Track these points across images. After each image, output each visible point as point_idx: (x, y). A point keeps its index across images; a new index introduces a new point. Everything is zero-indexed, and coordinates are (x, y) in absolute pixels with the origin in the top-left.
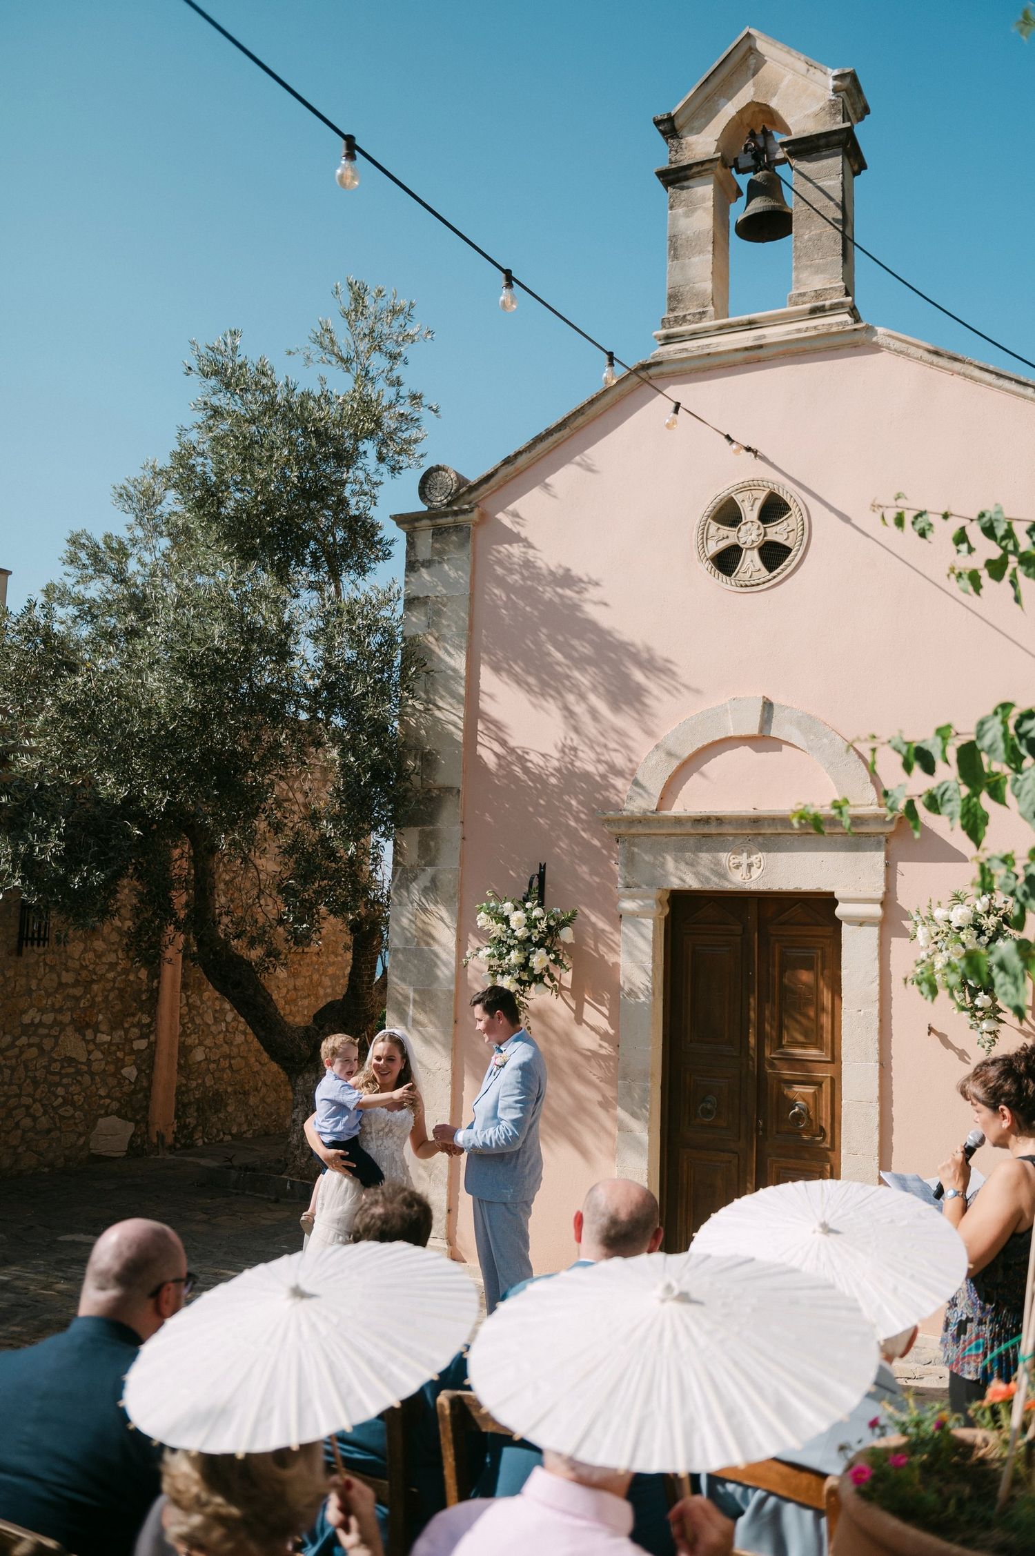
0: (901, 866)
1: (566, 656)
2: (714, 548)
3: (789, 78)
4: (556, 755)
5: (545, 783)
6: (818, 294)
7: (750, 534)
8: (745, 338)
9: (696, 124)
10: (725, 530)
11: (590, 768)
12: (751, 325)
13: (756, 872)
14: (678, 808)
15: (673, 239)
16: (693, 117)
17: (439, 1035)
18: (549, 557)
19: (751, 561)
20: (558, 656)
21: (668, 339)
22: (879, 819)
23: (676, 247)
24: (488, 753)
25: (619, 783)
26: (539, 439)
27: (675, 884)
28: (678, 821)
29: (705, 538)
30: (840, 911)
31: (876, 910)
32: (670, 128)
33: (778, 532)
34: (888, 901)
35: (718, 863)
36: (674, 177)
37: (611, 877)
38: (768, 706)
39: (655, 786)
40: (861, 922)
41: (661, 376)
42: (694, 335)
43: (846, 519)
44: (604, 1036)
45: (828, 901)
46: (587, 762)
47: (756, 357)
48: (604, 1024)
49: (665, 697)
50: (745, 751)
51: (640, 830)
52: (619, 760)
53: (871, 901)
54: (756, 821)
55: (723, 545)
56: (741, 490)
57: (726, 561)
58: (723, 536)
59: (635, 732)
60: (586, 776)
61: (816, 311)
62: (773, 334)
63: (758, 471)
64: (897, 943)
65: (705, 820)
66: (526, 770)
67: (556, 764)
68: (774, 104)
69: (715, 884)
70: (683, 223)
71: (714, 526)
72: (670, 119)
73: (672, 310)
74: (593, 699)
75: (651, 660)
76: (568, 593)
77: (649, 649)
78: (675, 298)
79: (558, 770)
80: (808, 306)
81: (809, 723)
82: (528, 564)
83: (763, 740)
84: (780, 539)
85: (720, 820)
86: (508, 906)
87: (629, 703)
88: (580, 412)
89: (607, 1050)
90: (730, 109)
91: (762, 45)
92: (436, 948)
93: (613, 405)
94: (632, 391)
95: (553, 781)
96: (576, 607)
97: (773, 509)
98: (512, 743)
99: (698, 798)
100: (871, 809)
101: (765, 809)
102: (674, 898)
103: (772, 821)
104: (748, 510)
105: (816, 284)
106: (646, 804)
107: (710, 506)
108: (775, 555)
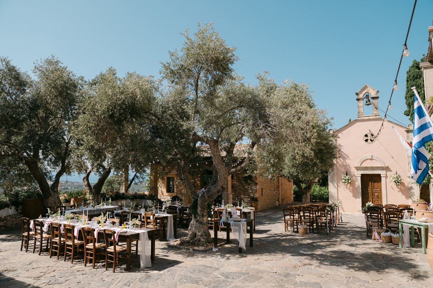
0: (387, 172)
2: (365, 139)
3: (371, 90)
6: (376, 114)
7: (369, 138)
8: (368, 118)
12: (368, 116)
13: (372, 172)
14: (362, 166)
15: (358, 106)
16: (360, 93)
17: (335, 189)
19: (369, 141)
21: (358, 117)
22: (385, 167)
23: (359, 107)
28: (363, 167)
29: (364, 138)
30: (381, 176)
31: (385, 176)
32: (357, 94)
33: (372, 138)
34: (386, 175)
36: (358, 100)
38: (372, 156)
40: (384, 177)
41: (357, 121)
42: (362, 117)
45: (380, 175)
50: (370, 160)
54: (372, 167)
56: (368, 133)
57: (367, 141)
58: (366, 138)
61: (375, 116)
62: (371, 118)
63: (370, 132)
64: (387, 179)
65: (366, 167)
68: (369, 92)
69: (367, 173)
70: (359, 104)
71: (365, 137)
78: (359, 113)
81: (377, 157)
83: (372, 159)
85: (368, 167)
86: (346, 176)
90: (364, 92)
91: (368, 86)
97: (372, 136)
99: (365, 165)
100: (384, 166)
101: (373, 166)
102: (362, 175)
103: (374, 167)
104: (369, 135)
105: (375, 112)
106: (359, 165)
107: (364, 135)
108: (372, 140)
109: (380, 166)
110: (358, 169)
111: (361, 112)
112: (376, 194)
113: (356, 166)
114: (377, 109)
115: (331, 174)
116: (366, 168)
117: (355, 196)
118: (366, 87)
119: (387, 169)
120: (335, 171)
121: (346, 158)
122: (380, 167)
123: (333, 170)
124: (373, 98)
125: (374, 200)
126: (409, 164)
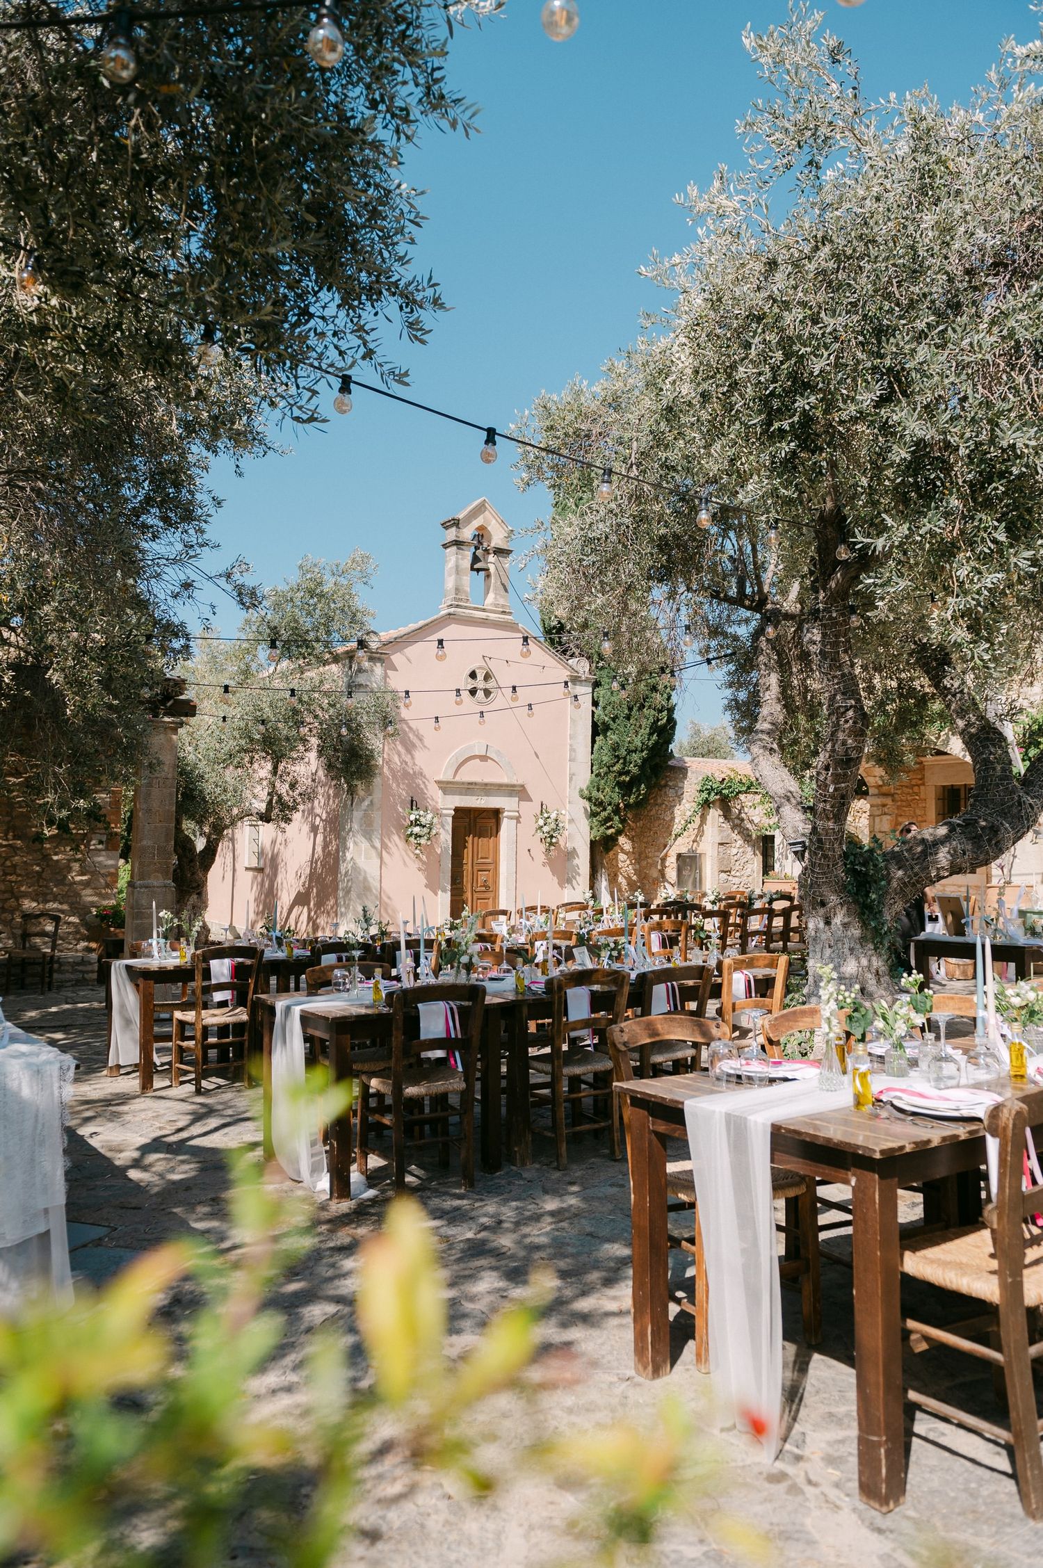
0: (521, 803)
2: (470, 687)
3: (493, 522)
6: (503, 606)
7: (480, 683)
8: (483, 615)
9: (465, 524)
10: (473, 682)
12: (485, 610)
13: (482, 802)
14: (458, 779)
16: (464, 521)
17: (375, 864)
19: (480, 694)
21: (457, 606)
22: (516, 786)
27: (457, 805)
28: (461, 783)
29: (467, 682)
30: (502, 814)
31: (514, 814)
33: (489, 686)
34: (516, 812)
35: (472, 798)
38: (487, 746)
39: (452, 770)
40: (508, 817)
41: (453, 619)
42: (466, 608)
45: (499, 811)
47: (484, 623)
50: (478, 760)
51: (450, 785)
54: (486, 784)
55: (472, 686)
56: (480, 668)
57: (474, 692)
58: (472, 684)
61: (503, 612)
62: (493, 616)
63: (483, 663)
64: (518, 825)
68: (489, 528)
69: (470, 805)
71: (470, 679)
72: (459, 519)
73: (456, 594)
80: (501, 610)
81: (498, 753)
83: (484, 758)
84: (490, 688)
90: (476, 523)
91: (486, 505)
93: (436, 624)
94: (442, 621)
97: (487, 677)
99: (466, 776)
100: (515, 782)
101: (486, 780)
102: (457, 810)
103: (491, 785)
104: (480, 676)
105: (502, 601)
106: (449, 777)
107: (468, 672)
108: (487, 693)
109: (505, 780)
110: (447, 787)
111: (465, 592)
112: (482, 877)
113: (441, 777)
114: (506, 591)
115: (366, 803)
116: (469, 788)
117: (433, 886)
118: (480, 509)
119: (519, 792)
120: (377, 794)
121: (414, 746)
122: (507, 786)
123: (369, 793)
124: (500, 552)
125: (476, 896)
126: (571, 779)
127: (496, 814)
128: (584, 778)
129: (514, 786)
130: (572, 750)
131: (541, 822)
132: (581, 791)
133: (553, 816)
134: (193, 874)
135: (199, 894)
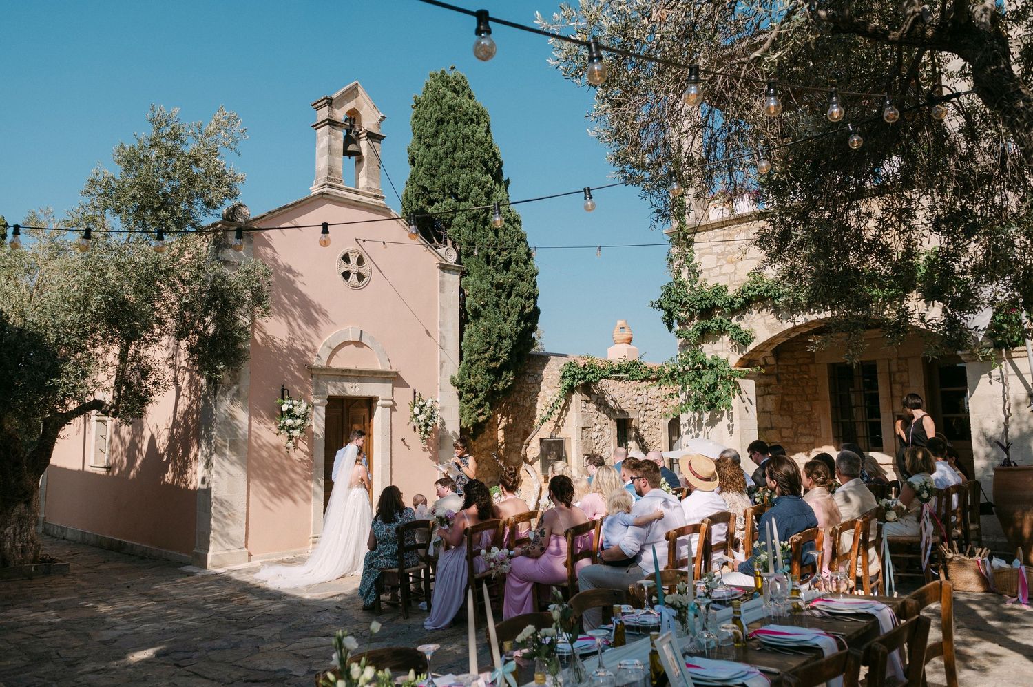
0: (396, 391)
1: (289, 301)
2: (343, 270)
3: (365, 107)
4: (286, 340)
5: (282, 352)
6: (375, 190)
7: (353, 267)
8: (354, 196)
9: (338, 105)
10: (346, 265)
11: (300, 347)
13: (357, 390)
14: (333, 365)
16: (337, 102)
17: (237, 461)
18: (283, 259)
19: (353, 278)
20: (286, 301)
21: (330, 186)
22: (393, 373)
24: (257, 336)
25: (309, 354)
26: (281, 209)
27: (331, 394)
28: (335, 370)
29: (340, 265)
30: (379, 402)
31: (392, 402)
33: (362, 270)
34: (393, 399)
35: (343, 386)
36: (332, 123)
37: (307, 391)
38: (361, 332)
39: (325, 358)
40: (387, 406)
41: (327, 199)
42: (339, 188)
43: (381, 271)
44: (306, 453)
45: (374, 400)
46: (298, 345)
47: (357, 205)
48: (306, 448)
49: (325, 324)
50: (352, 346)
51: (324, 373)
52: (309, 345)
53: (389, 400)
54: (361, 372)
55: (346, 270)
56: (352, 251)
57: (346, 276)
58: (345, 267)
59: (314, 336)
60: (298, 350)
61: (376, 197)
62: (366, 200)
63: (357, 247)
64: (393, 414)
65: (345, 371)
66: (274, 345)
67: (286, 344)
68: (361, 112)
69: (343, 394)
70: (333, 142)
71: (343, 262)
72: (332, 100)
73: (329, 174)
74: (299, 321)
75: (320, 309)
76: (291, 276)
77: (319, 305)
78: (331, 170)
79: (287, 347)
80: (374, 194)
81: (372, 338)
82: (274, 260)
83: (359, 344)
84: (363, 273)
85: (350, 371)
87: (312, 325)
88: (299, 202)
89: (307, 458)
90: (349, 106)
91: (359, 89)
92: (235, 422)
93: (309, 203)
94: (316, 200)
95: (285, 351)
96: (294, 282)
97: (360, 261)
98: (268, 334)
99: (340, 362)
100: (389, 370)
101: (361, 367)
102: (330, 399)
103: (366, 372)
104: (353, 260)
105: (374, 186)
106: (324, 363)
107: (341, 254)
108: (360, 277)
109: (379, 367)
110: (319, 375)
111: (338, 173)
115: (232, 392)
116: (343, 375)
118: (353, 93)
119: (394, 379)
120: (244, 384)
122: (382, 373)
123: (235, 379)
124: (371, 136)
126: (441, 366)
127: (370, 402)
128: (453, 367)
129: (388, 373)
130: (442, 337)
131: (417, 411)
132: (453, 378)
133: (429, 404)
134: (19, 479)
135: (28, 503)
